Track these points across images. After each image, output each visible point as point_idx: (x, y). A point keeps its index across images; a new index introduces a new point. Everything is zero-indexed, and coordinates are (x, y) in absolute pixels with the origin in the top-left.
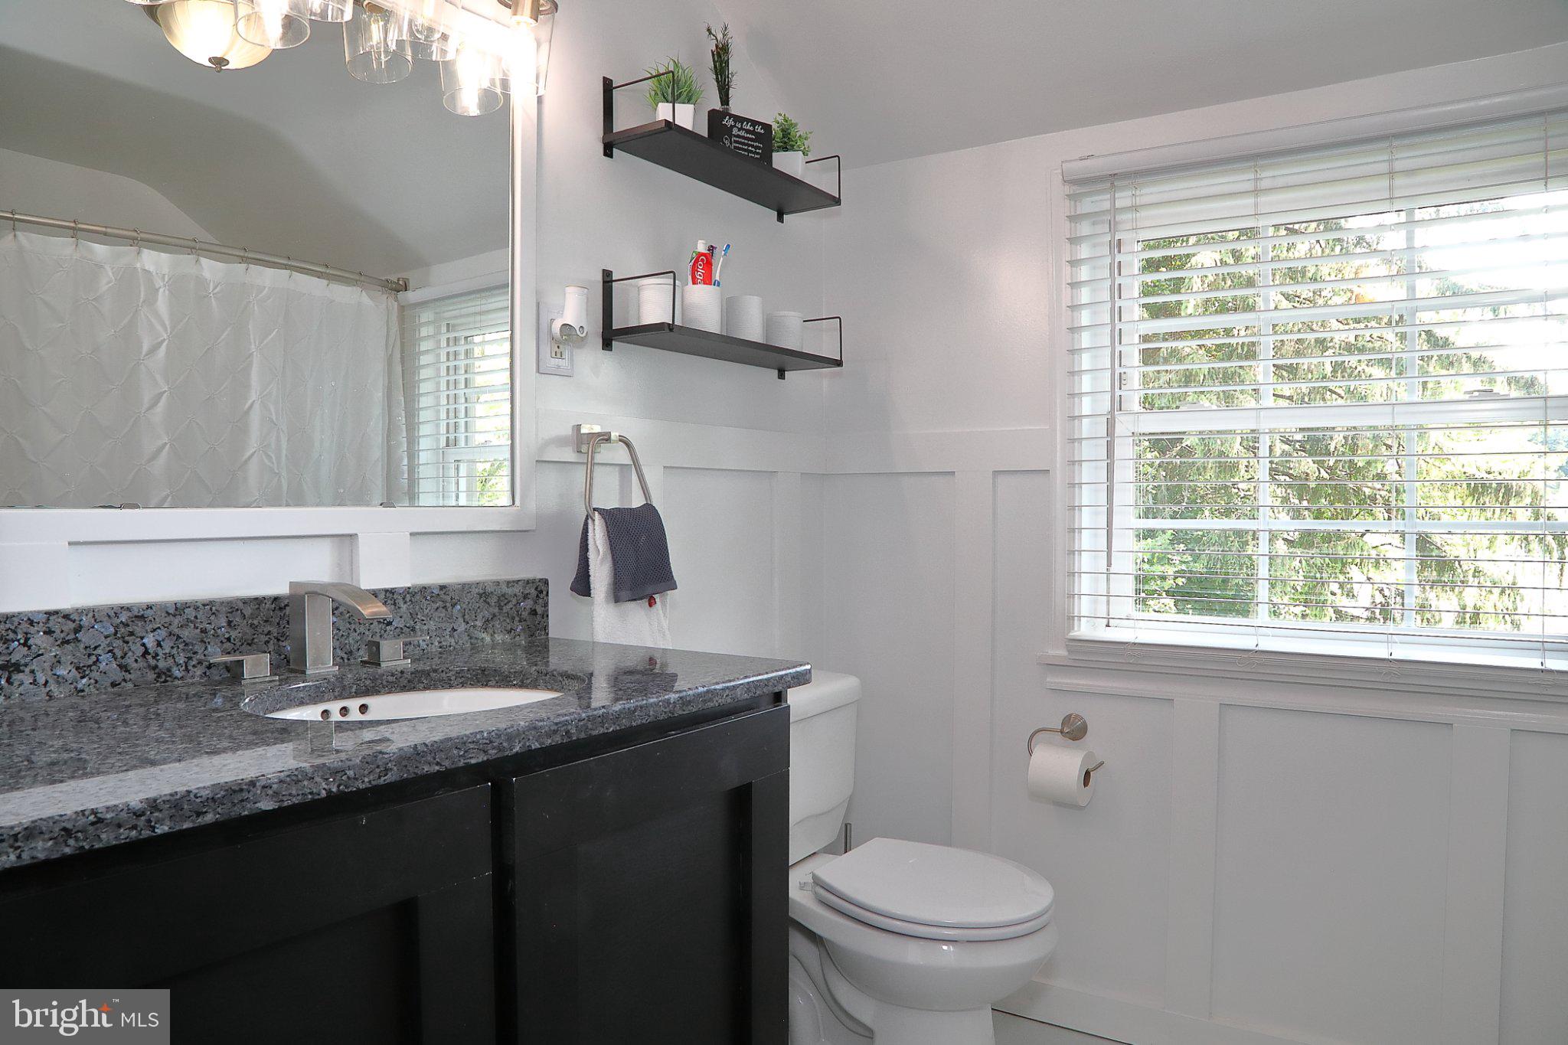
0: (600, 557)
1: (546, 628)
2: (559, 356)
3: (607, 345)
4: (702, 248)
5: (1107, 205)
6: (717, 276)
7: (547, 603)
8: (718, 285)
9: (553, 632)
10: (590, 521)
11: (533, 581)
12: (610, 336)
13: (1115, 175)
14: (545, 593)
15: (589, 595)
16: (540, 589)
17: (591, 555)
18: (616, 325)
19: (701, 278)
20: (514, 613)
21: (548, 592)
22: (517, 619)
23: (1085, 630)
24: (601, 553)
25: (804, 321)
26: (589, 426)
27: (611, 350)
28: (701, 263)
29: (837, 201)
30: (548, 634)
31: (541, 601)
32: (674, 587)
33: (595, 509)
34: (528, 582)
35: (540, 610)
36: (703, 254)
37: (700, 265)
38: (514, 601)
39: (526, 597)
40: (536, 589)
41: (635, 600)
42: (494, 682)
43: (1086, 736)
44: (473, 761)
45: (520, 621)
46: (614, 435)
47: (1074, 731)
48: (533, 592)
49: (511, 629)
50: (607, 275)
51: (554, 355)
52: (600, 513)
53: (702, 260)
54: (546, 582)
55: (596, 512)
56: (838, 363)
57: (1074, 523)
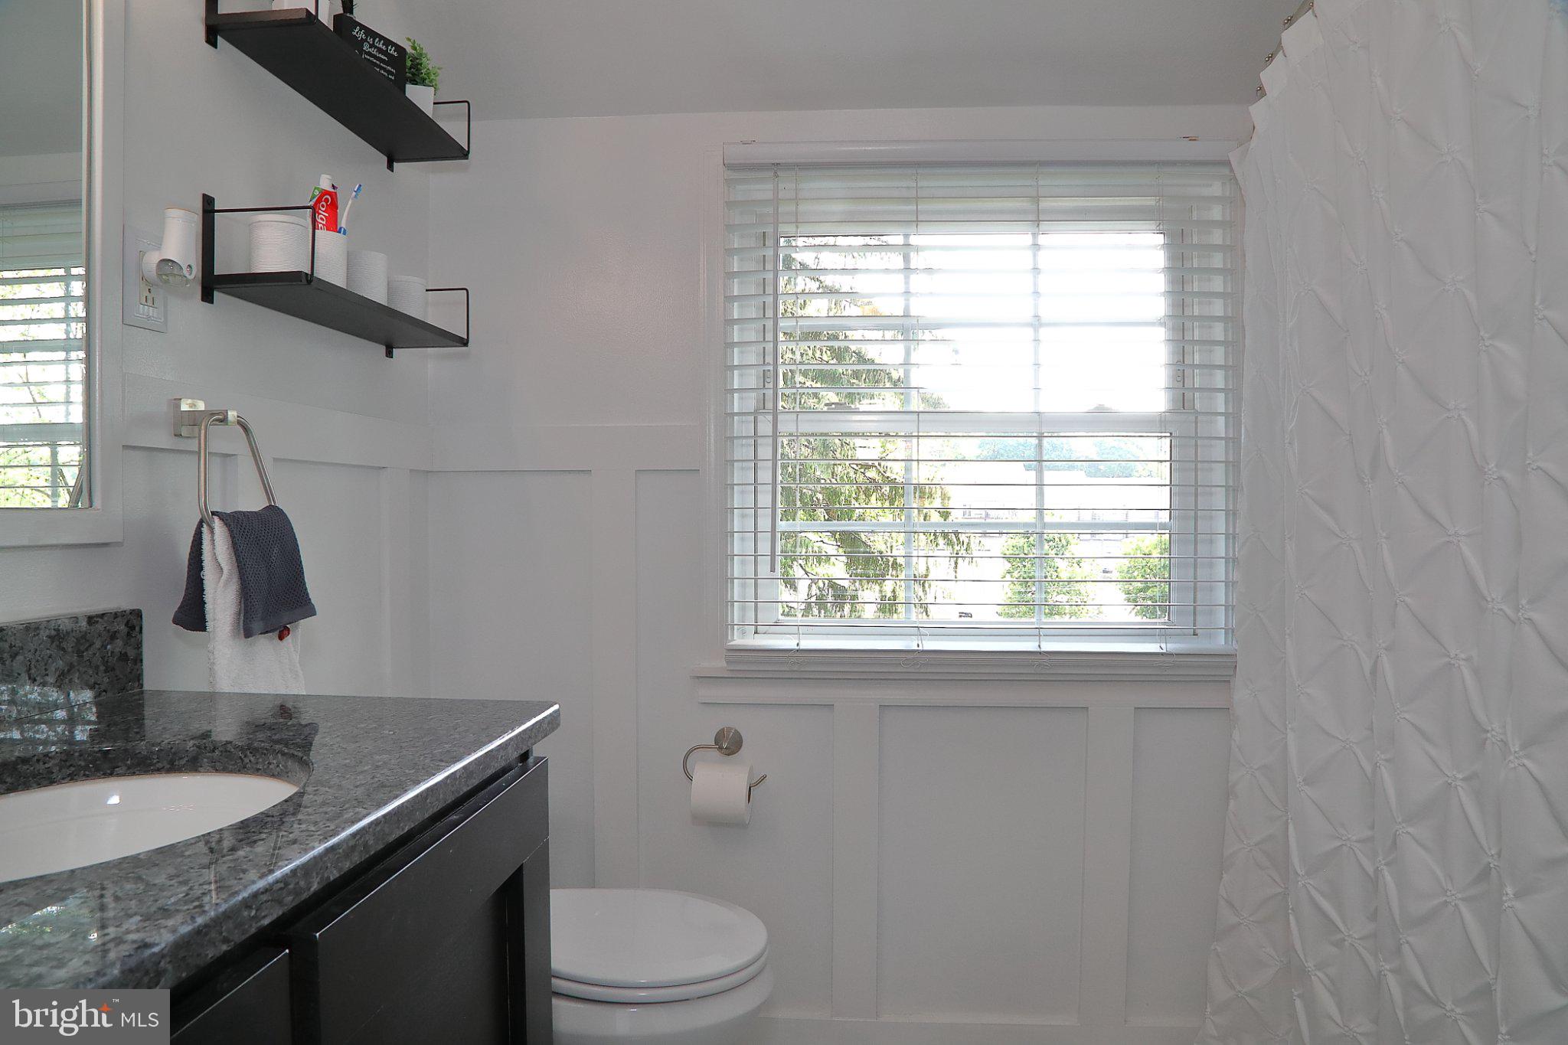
0: (224, 577)
1: (139, 678)
2: (150, 302)
3: (207, 296)
4: (325, 184)
5: (769, 195)
6: (343, 223)
7: (141, 643)
8: (344, 233)
9: (149, 683)
10: (205, 529)
11: (123, 614)
12: (212, 284)
13: (777, 164)
14: (137, 629)
15: (203, 628)
16: (132, 622)
17: (208, 574)
18: (219, 269)
19: (324, 223)
20: (97, 660)
21: (141, 628)
22: (102, 668)
23: (738, 640)
24: (226, 571)
25: (427, 290)
26: (190, 401)
27: (212, 303)
28: (324, 203)
29: (464, 154)
30: (142, 685)
31: (132, 640)
32: (311, 611)
33: (213, 513)
34: (116, 615)
35: (132, 653)
36: (327, 193)
37: (323, 206)
38: (98, 644)
39: (113, 636)
40: (127, 624)
41: (267, 632)
42: (124, 768)
43: (743, 748)
44: (266, 922)
45: (106, 671)
46: (232, 415)
47: (729, 744)
48: (123, 628)
49: (95, 683)
50: (208, 202)
51: (144, 301)
52: (221, 519)
53: (327, 200)
54: (138, 614)
55: (216, 518)
56: (464, 343)
57: (727, 527)
